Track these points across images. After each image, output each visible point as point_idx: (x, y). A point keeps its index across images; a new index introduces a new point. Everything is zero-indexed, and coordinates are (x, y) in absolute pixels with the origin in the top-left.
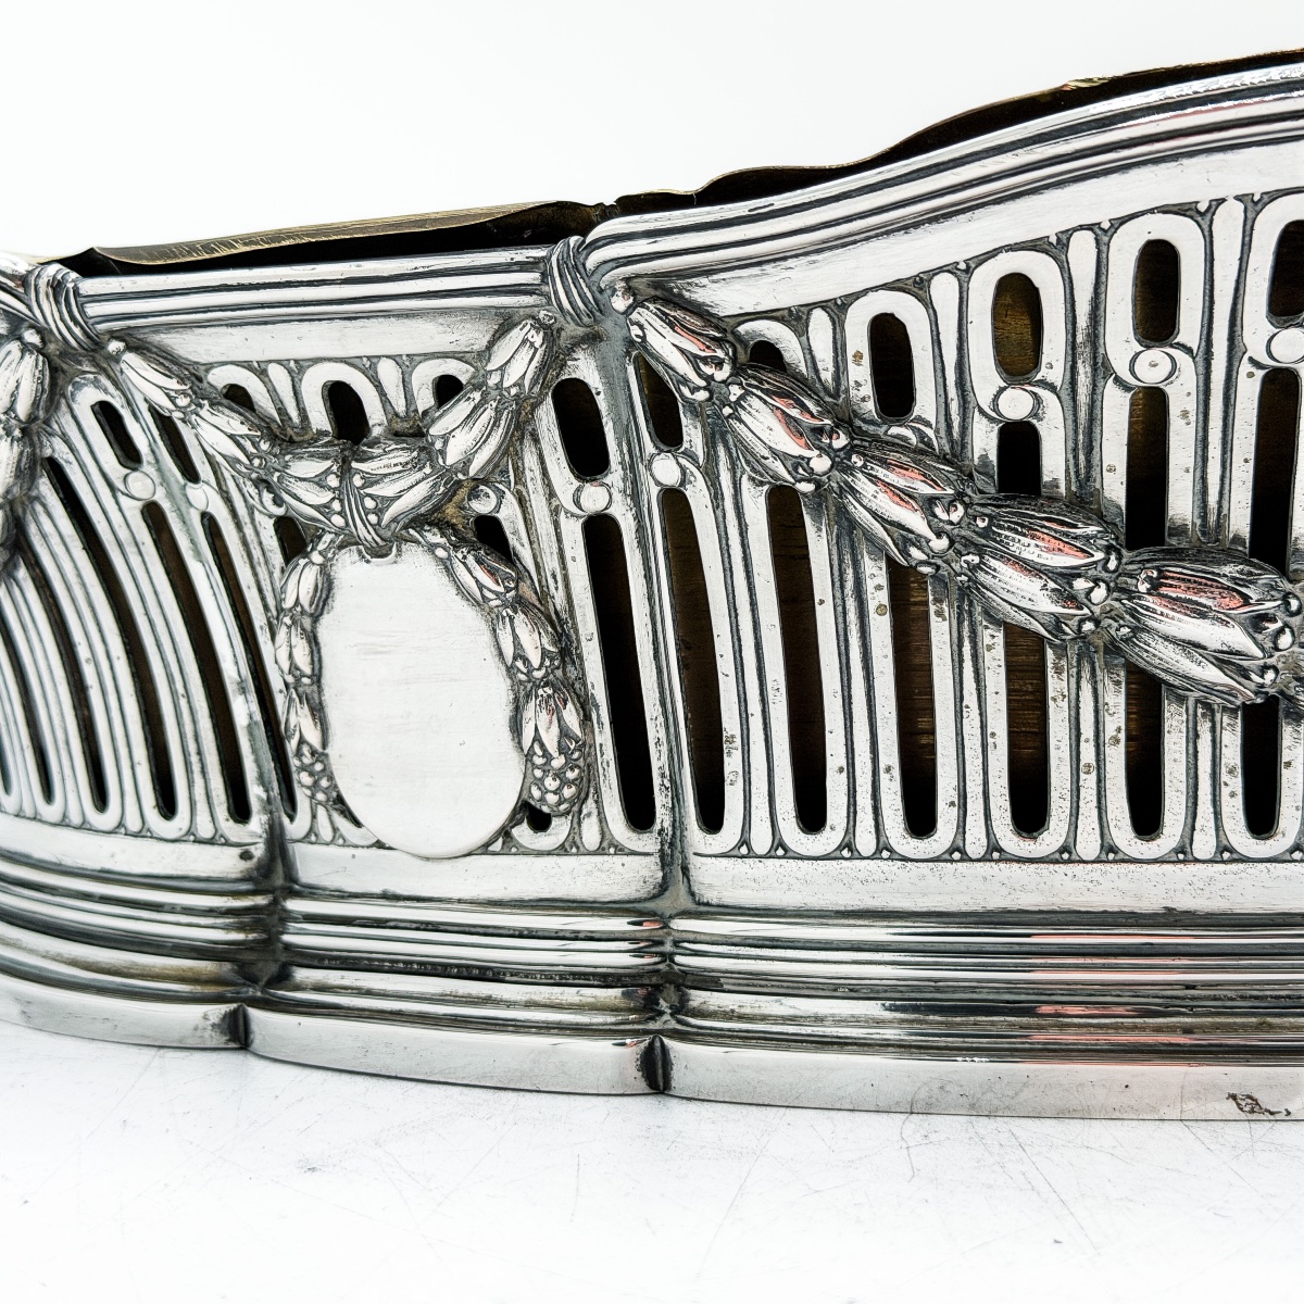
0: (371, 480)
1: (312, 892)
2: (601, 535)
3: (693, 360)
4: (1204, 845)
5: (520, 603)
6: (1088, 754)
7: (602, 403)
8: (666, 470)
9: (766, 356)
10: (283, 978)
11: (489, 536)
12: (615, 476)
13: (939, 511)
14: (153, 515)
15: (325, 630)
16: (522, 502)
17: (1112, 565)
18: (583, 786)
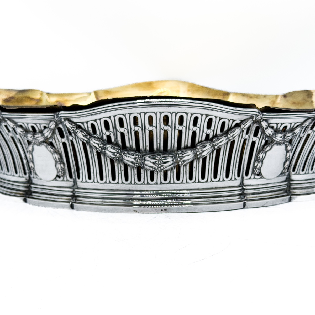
0: (37, 137)
1: (34, 184)
2: (64, 144)
3: (71, 127)
4: (133, 182)
5: (55, 152)
6: (120, 172)
7: (63, 130)
8: (71, 138)
9: (80, 127)
10: (31, 194)
11: (51, 144)
12: (66, 138)
13: (100, 145)
14: (12, 138)
15: (34, 153)
16: (55, 140)
17: (119, 152)
18: (64, 173)
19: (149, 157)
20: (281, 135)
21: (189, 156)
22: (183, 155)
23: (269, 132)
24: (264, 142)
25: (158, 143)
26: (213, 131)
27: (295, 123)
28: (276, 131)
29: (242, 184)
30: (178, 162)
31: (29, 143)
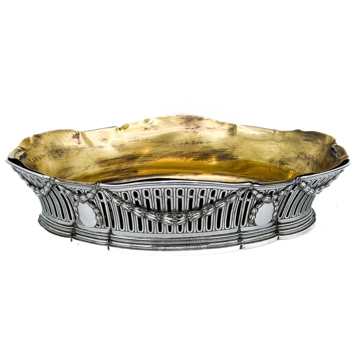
0: (81, 198)
1: (78, 228)
2: (103, 204)
3: (108, 195)
4: (155, 232)
5: (96, 208)
6: (145, 225)
7: (102, 195)
8: (108, 200)
9: (115, 195)
10: (75, 235)
11: (92, 203)
12: (104, 200)
13: (129, 208)
14: (62, 194)
15: (78, 207)
16: (95, 200)
17: (144, 212)
18: (103, 223)
19: (168, 217)
20: (269, 198)
21: (197, 215)
22: (192, 215)
23: (259, 196)
24: (255, 202)
25: (174, 206)
26: (216, 198)
27: (279, 189)
28: (265, 195)
29: (239, 231)
30: (188, 220)
31: (75, 200)
